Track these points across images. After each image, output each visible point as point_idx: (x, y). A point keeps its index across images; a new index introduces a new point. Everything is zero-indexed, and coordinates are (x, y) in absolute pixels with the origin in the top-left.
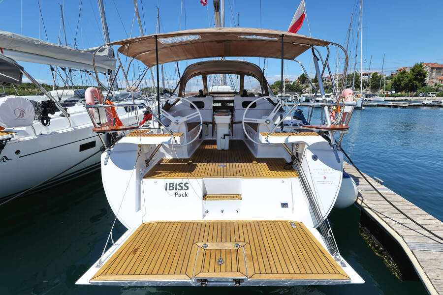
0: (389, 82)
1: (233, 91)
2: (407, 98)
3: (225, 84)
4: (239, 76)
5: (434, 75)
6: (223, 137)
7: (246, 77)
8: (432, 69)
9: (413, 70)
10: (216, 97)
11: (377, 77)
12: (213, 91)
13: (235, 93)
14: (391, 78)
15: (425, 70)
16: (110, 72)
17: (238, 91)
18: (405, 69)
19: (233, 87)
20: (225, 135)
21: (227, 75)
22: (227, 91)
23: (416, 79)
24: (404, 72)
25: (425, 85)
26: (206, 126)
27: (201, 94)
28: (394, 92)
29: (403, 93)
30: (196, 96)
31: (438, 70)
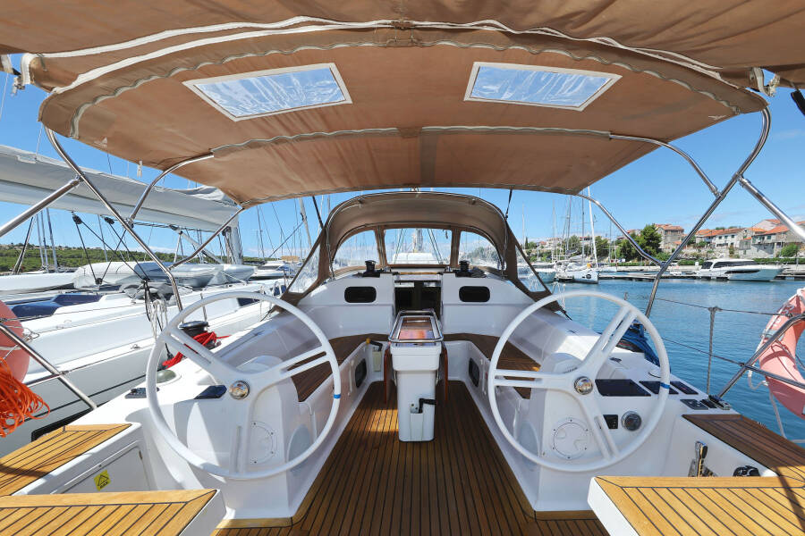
0: (617, 248)
1: (437, 263)
2: (643, 268)
3: (420, 249)
4: (450, 233)
5: (669, 239)
6: (417, 404)
7: (463, 234)
8: (666, 231)
9: (644, 233)
10: (403, 274)
11: (601, 241)
12: (397, 263)
13: (441, 266)
14: (618, 243)
15: (659, 232)
16: (226, 231)
17: (447, 262)
18: (634, 231)
19: (436, 254)
20: (422, 401)
21: (424, 230)
22: (425, 263)
23: (648, 244)
24: (633, 236)
25: (660, 251)
26: (377, 347)
27: (371, 271)
28: (624, 260)
29: (635, 261)
30: (359, 275)
31: (673, 234)
